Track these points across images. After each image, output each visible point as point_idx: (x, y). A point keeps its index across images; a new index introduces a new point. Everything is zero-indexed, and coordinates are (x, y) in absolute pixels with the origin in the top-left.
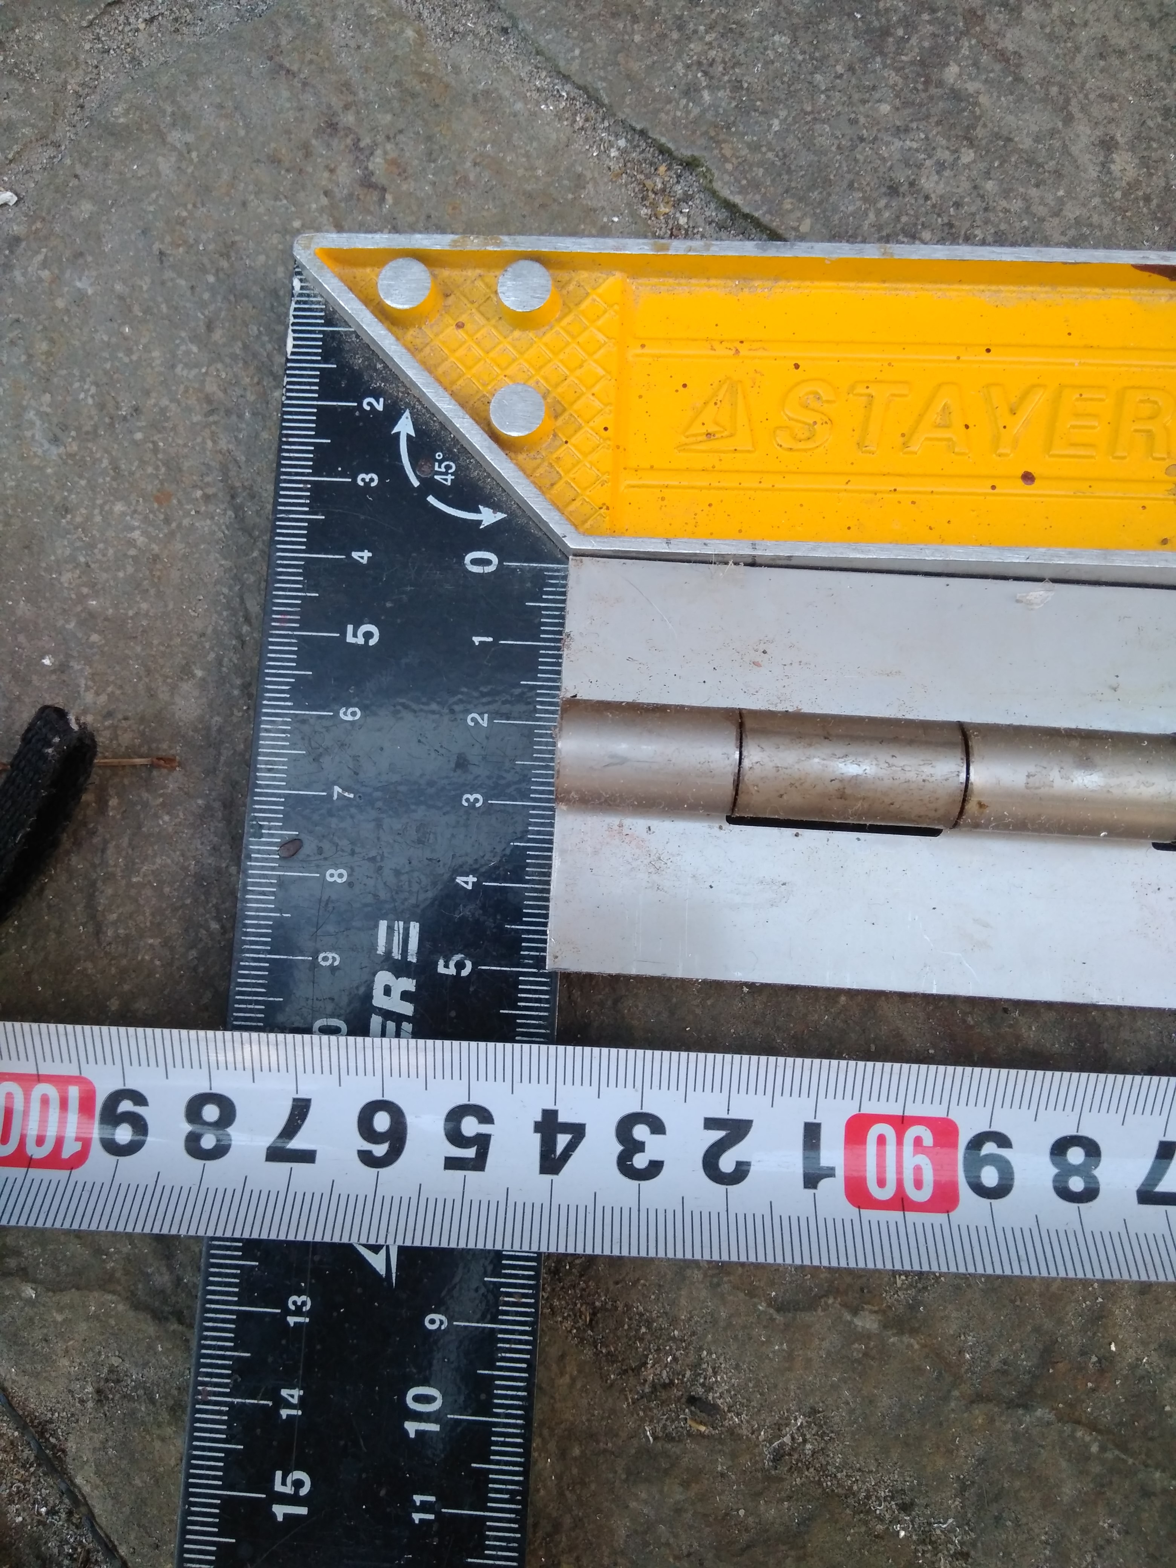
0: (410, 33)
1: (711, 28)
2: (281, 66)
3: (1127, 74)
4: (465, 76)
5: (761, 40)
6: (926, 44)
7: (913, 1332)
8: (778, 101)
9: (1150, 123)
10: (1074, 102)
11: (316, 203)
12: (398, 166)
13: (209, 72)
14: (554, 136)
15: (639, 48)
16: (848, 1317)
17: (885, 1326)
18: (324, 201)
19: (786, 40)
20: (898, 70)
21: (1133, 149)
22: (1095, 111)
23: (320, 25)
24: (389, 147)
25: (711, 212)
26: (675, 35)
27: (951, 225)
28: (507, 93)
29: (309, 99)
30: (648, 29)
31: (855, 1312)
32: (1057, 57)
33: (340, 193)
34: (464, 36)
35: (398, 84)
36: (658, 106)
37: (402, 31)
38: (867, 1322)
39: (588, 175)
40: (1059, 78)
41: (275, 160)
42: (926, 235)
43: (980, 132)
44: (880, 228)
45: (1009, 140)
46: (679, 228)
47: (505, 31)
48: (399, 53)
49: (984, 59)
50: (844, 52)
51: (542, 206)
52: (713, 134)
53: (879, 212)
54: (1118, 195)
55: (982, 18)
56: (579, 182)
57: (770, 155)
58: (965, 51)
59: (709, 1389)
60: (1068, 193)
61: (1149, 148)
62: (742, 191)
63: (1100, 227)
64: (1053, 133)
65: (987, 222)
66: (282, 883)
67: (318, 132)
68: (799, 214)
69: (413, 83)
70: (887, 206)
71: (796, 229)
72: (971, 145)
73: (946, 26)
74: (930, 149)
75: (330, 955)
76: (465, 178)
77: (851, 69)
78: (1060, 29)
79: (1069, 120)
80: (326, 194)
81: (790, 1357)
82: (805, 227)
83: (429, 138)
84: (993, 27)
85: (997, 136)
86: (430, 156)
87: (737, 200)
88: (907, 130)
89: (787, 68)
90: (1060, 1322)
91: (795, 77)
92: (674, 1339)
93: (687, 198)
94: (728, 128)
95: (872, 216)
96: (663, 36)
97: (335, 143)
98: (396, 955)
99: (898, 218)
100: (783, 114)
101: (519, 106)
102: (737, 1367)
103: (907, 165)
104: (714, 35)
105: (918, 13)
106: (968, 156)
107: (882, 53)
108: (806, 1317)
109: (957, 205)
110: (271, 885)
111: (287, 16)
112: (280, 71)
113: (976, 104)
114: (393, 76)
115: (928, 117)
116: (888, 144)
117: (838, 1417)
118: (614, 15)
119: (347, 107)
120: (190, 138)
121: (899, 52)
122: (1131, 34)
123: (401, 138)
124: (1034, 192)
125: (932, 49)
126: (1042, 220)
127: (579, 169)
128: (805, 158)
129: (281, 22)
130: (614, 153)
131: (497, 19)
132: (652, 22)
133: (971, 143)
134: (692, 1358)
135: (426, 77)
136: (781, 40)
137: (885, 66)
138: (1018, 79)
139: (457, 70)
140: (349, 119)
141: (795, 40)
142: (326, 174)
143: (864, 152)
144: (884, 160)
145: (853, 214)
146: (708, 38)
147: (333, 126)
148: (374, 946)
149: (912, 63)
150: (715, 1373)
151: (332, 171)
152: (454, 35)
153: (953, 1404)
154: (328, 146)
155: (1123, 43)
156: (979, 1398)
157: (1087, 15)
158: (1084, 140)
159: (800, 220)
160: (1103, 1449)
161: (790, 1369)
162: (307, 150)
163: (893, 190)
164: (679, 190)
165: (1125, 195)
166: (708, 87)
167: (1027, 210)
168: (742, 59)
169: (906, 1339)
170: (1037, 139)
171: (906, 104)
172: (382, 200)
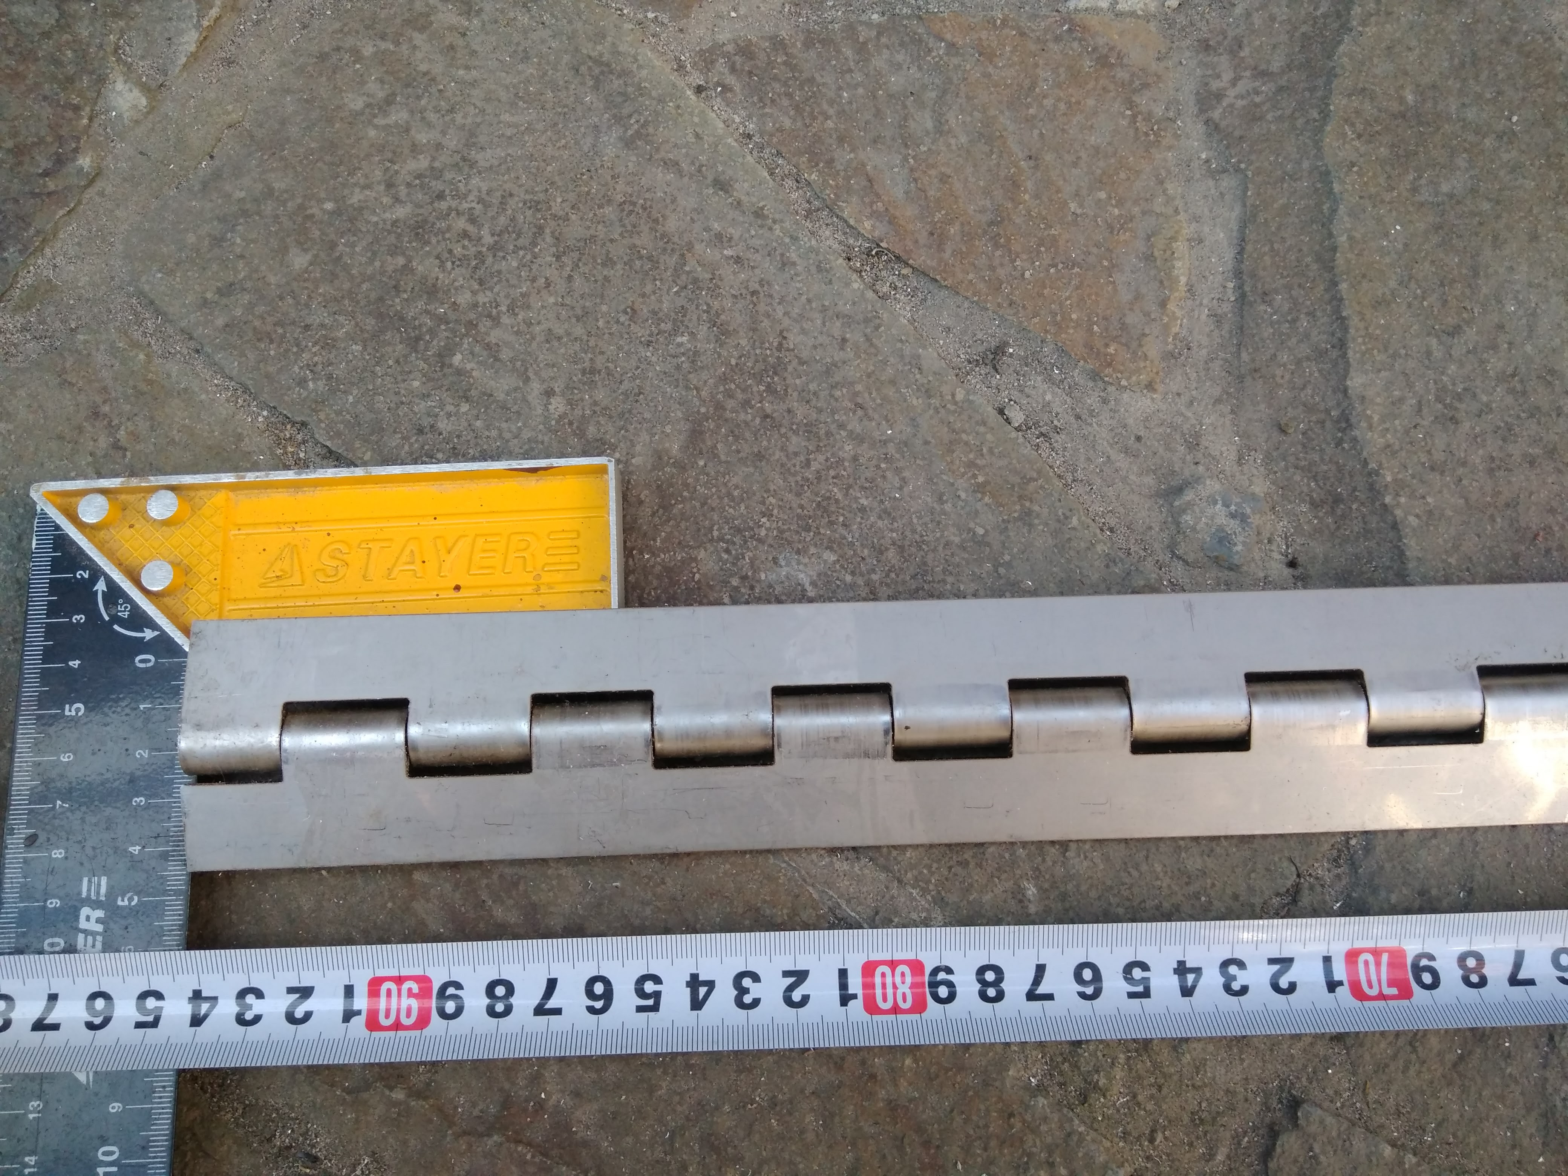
0: (142, 356)
1: (315, 344)
2: (66, 380)
3: (563, 351)
4: (174, 379)
5: (345, 349)
6: (442, 344)
7: (426, 1098)
8: (353, 384)
9: (575, 379)
10: (530, 370)
11: (84, 460)
12: (135, 436)
13: (23, 386)
14: (225, 412)
15: (273, 358)
16: (387, 1092)
17: (409, 1096)
18: (90, 459)
19: (359, 348)
20: (425, 361)
21: (563, 394)
22: (544, 374)
23: (89, 355)
24: (129, 424)
25: (318, 450)
26: (295, 349)
27: (454, 448)
28: (197, 389)
29: (82, 398)
30: (279, 346)
31: (391, 1089)
32: (520, 345)
33: (99, 453)
34: (175, 354)
35: (135, 387)
36: (283, 392)
37: (137, 355)
38: (399, 1095)
39: (245, 433)
40: (521, 356)
41: (60, 438)
42: (440, 456)
43: (473, 393)
44: (411, 454)
45: (491, 395)
46: (300, 459)
47: (198, 351)
48: (135, 369)
49: (477, 349)
50: (394, 351)
51: (218, 454)
52: (314, 406)
53: (411, 445)
54: (553, 423)
55: (476, 325)
56: (240, 438)
57: (348, 417)
58: (466, 346)
59: (313, 1146)
60: (524, 425)
61: (572, 393)
62: (331, 438)
63: (542, 443)
64: (516, 389)
65: (477, 444)
66: (26, 861)
67: (87, 419)
68: (364, 449)
69: (143, 387)
70: (416, 441)
71: (362, 459)
72: (467, 401)
73: (454, 331)
74: (442, 406)
75: (54, 901)
76: (173, 440)
77: (397, 362)
78: (523, 327)
79: (527, 380)
80: (91, 455)
81: (357, 1121)
82: (367, 456)
83: (152, 418)
84: (483, 330)
85: (484, 394)
86: (152, 428)
87: (328, 444)
88: (429, 396)
89: (360, 364)
90: (513, 1084)
91: (364, 370)
92: (292, 1119)
93: (304, 442)
94: (323, 402)
95: (406, 447)
96: (287, 351)
97: (97, 424)
98: (93, 897)
99: (423, 447)
100: (355, 392)
101: (203, 397)
102: (329, 1132)
103: (429, 415)
104: (318, 347)
105: (439, 326)
106: (465, 407)
107: (416, 352)
108: (365, 1095)
109: (458, 437)
110: (19, 863)
111: (70, 350)
112: (65, 384)
113: (471, 376)
114: (131, 383)
115: (442, 386)
116: (418, 405)
117: (387, 1155)
118: (259, 340)
119: (104, 402)
120: (10, 427)
121: (426, 349)
122: (566, 326)
123: (136, 418)
124: (504, 425)
125: (446, 345)
126: (508, 441)
127: (239, 430)
128: (370, 416)
129: (66, 354)
130: (260, 419)
131: (193, 344)
132: (281, 342)
133: (468, 400)
134: (303, 1129)
135: (150, 382)
136: (357, 348)
137: (417, 359)
138: (497, 359)
139: (169, 376)
140: (106, 409)
141: (365, 348)
142: (92, 443)
143: (403, 410)
144: (416, 414)
145: (396, 447)
146: (314, 350)
147: (96, 414)
148: (80, 893)
149: (433, 355)
150: (316, 1137)
151: (95, 441)
152: (167, 355)
153: (448, 1139)
154: (94, 426)
155: (561, 332)
156: (465, 1133)
157: (541, 317)
158: (536, 392)
159: (364, 453)
160: (533, 1157)
161: (357, 1129)
162: (80, 429)
163: (420, 431)
164: (299, 437)
165: (558, 422)
166: (312, 379)
167: (500, 436)
168: (334, 361)
169: (421, 1102)
170: (507, 394)
171: (430, 380)
172: (125, 456)
